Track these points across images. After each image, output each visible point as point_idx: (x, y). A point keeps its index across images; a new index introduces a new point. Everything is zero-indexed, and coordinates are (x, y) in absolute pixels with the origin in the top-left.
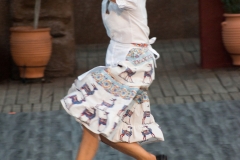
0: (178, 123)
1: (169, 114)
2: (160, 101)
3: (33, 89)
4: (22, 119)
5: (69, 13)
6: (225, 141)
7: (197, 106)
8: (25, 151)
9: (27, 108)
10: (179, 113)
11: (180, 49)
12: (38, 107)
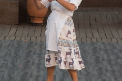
0: (113, 53)
1: (108, 48)
2: (104, 40)
3: (37, 29)
4: (31, 44)
8: (31, 62)
9: (33, 39)
10: (114, 48)
12: (39, 39)
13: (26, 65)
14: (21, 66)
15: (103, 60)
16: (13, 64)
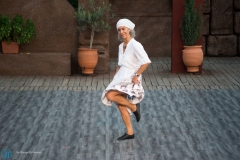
0: (158, 100)
1: (154, 95)
2: (150, 88)
4: (82, 94)
5: (107, 42)
6: (181, 109)
7: (168, 91)
9: (85, 88)
10: (159, 95)
11: (161, 62)
12: (90, 88)
13: (78, 113)
14: (73, 114)
15: (150, 106)
16: (66, 112)
